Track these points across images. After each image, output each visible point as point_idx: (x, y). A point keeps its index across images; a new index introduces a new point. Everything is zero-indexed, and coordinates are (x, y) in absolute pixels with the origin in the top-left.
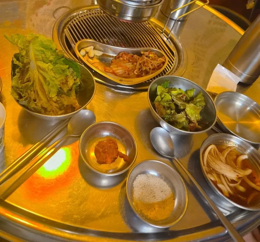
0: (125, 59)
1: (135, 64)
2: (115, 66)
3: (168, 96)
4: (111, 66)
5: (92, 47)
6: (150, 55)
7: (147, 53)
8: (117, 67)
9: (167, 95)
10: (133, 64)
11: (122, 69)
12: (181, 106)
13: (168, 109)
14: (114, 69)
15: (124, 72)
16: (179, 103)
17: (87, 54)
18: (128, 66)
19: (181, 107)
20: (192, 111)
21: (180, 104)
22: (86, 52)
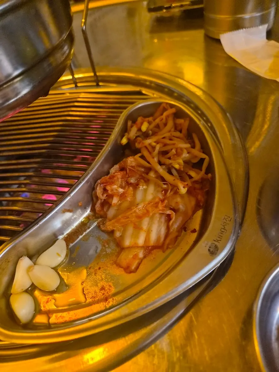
0: (121, 190)
1: (152, 175)
2: (130, 230)
4: (127, 242)
5: (25, 262)
6: (144, 128)
7: (133, 132)
8: (138, 228)
10: (147, 181)
11: (152, 218)
14: (141, 241)
15: (163, 219)
17: (37, 293)
18: (150, 197)
22: (27, 291)
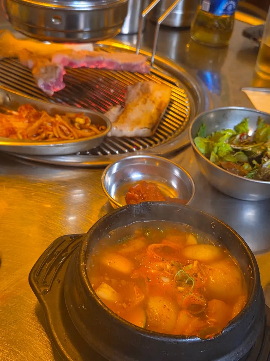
9: (221, 145)
12: (255, 151)
13: (243, 164)
16: (249, 148)
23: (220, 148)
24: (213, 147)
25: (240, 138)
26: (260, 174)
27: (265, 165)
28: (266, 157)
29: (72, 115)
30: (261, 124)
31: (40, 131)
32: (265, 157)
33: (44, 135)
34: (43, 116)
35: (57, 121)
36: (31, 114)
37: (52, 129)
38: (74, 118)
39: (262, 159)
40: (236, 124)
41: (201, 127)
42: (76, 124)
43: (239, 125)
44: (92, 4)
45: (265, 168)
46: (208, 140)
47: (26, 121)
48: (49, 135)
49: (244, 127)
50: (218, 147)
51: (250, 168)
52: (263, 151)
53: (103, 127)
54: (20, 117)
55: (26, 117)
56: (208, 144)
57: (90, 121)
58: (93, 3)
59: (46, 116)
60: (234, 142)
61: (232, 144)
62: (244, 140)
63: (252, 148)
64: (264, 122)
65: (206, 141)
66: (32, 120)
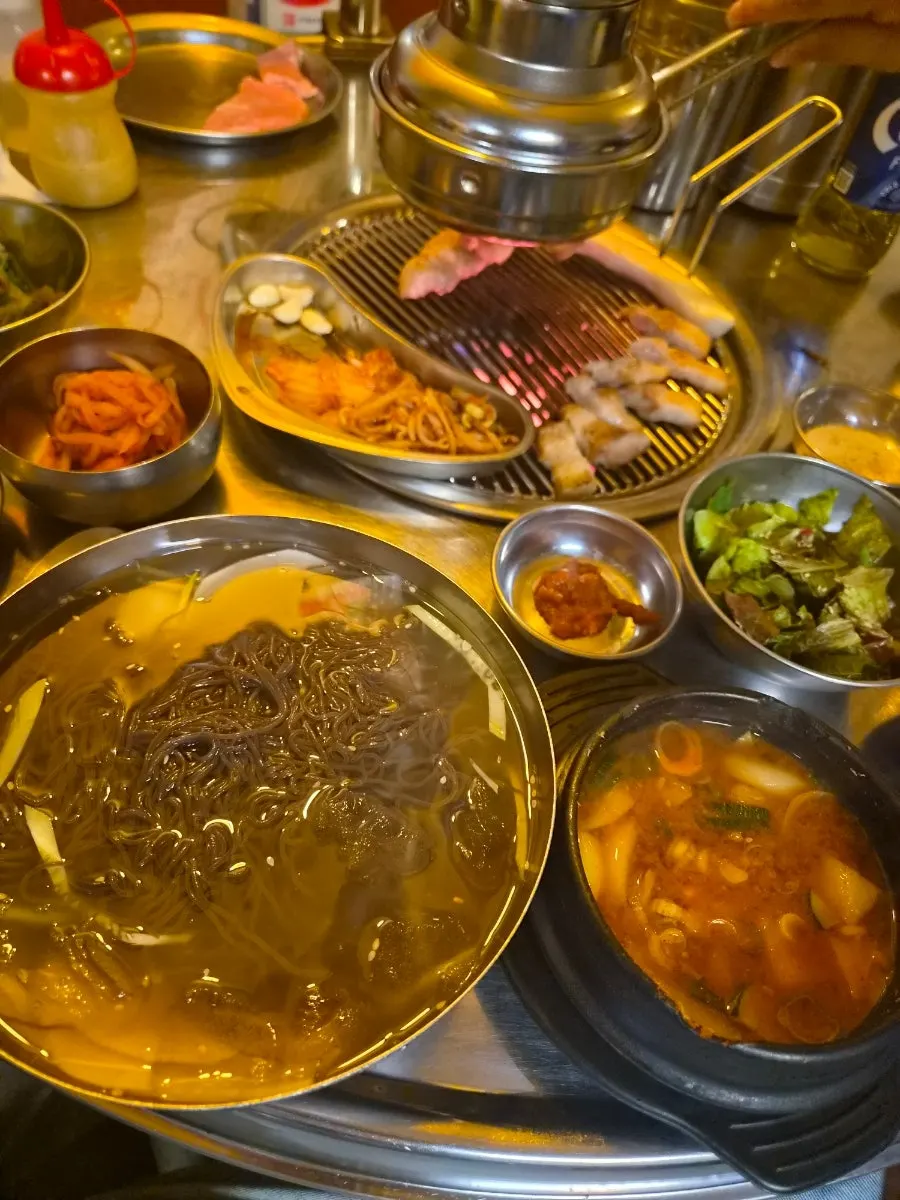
3: (752, 548)
9: (748, 545)
12: (814, 582)
13: (777, 607)
16: (805, 570)
19: (819, 588)
20: (865, 595)
21: (807, 575)
23: (741, 552)
24: (728, 544)
25: (799, 538)
26: (805, 643)
27: (823, 628)
28: (836, 604)
29: (463, 395)
30: (863, 511)
31: (387, 417)
32: (831, 605)
33: (389, 428)
34: (403, 384)
35: (425, 404)
36: (385, 373)
37: (407, 420)
38: (466, 402)
39: (826, 605)
40: (806, 495)
41: (722, 489)
42: (465, 417)
43: (812, 500)
44: (555, 160)
45: (822, 634)
46: (726, 523)
47: (372, 385)
48: (398, 431)
49: (820, 507)
50: (739, 548)
51: (789, 623)
52: (833, 586)
53: (514, 439)
54: (360, 375)
55: (375, 376)
56: (721, 531)
57: (494, 415)
58: (558, 157)
59: (408, 387)
60: (783, 542)
61: (776, 545)
62: (805, 545)
63: (811, 573)
64: (873, 510)
65: (720, 524)
66: (384, 384)
